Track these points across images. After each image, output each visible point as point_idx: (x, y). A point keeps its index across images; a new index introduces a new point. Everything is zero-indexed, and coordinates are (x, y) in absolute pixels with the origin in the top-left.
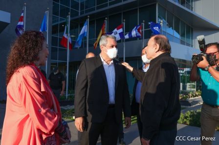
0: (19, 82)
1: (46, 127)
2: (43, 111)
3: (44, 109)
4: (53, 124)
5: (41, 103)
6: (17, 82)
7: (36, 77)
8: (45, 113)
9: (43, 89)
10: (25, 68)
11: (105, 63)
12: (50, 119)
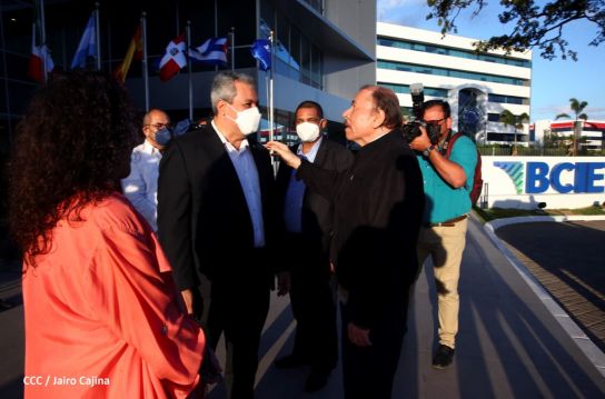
0: (90, 254)
1: (185, 372)
2: (172, 328)
3: (173, 322)
4: (199, 357)
5: (163, 306)
6: (81, 253)
7: (141, 230)
8: (178, 335)
9: (164, 267)
10: (101, 205)
11: (230, 148)
12: (192, 345)
